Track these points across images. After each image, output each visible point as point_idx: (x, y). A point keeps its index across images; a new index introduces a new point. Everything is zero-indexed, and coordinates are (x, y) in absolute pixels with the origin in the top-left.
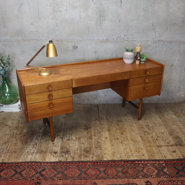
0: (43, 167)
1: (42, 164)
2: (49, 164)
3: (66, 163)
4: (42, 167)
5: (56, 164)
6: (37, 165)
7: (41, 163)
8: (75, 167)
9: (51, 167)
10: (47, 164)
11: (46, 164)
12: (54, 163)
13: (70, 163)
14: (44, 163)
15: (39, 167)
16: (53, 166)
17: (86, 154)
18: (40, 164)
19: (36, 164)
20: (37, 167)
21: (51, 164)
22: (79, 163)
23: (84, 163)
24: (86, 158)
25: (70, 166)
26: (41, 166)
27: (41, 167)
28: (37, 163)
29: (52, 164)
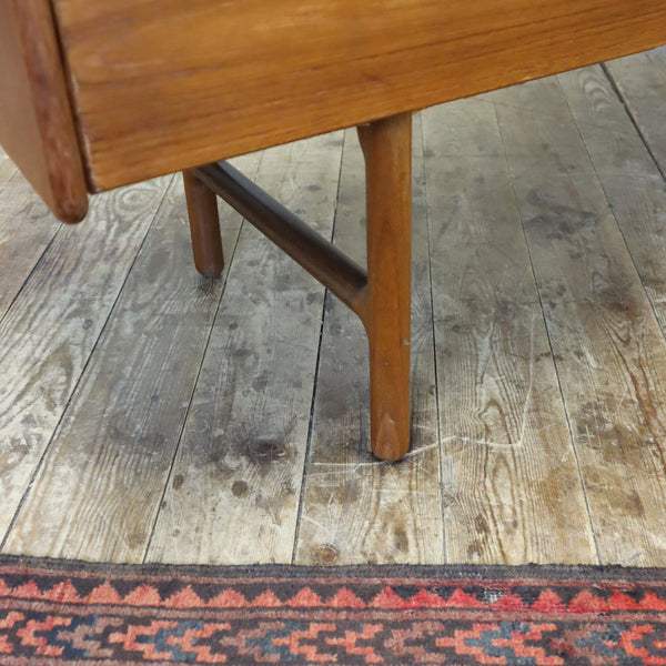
0: (103, 639)
1: (104, 594)
2: (188, 598)
3: (405, 592)
4: (92, 647)
5: (268, 599)
6: (31, 615)
7: (84, 587)
8: (517, 643)
9: (214, 642)
10: (166, 590)
11: (152, 597)
12: (250, 592)
13: (446, 592)
14: (123, 588)
15: (50, 636)
16: (238, 625)
17: (621, 471)
18: (70, 594)
19: (22, 591)
20: (28, 637)
21: (206, 592)
22: (567, 594)
23: (636, 594)
24: (634, 524)
25: (450, 627)
26: (89, 620)
27: (77, 638)
28: (45, 583)
29: (222, 600)
